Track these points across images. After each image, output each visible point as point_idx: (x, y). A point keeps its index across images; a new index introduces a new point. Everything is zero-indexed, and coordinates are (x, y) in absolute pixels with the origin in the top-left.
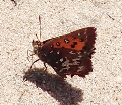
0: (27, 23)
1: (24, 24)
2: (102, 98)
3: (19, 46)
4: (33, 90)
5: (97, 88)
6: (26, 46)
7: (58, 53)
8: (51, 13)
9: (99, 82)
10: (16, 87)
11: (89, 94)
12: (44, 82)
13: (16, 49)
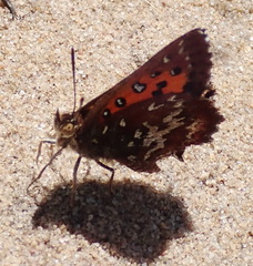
0: (45, 66)
1: (36, 68)
2: (246, 259)
3: (22, 124)
4: (62, 241)
5: (233, 233)
6: (43, 125)
7: (123, 124)
8: (109, 38)
9: (237, 216)
10: (14, 231)
11: (212, 249)
12: (91, 217)
13: (15, 133)
